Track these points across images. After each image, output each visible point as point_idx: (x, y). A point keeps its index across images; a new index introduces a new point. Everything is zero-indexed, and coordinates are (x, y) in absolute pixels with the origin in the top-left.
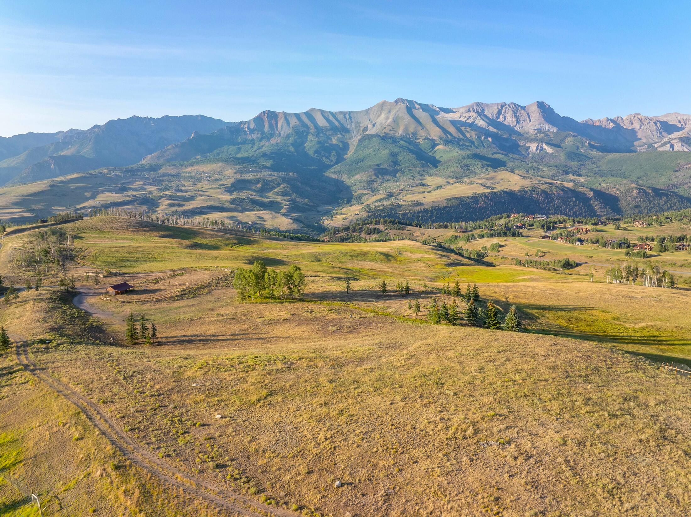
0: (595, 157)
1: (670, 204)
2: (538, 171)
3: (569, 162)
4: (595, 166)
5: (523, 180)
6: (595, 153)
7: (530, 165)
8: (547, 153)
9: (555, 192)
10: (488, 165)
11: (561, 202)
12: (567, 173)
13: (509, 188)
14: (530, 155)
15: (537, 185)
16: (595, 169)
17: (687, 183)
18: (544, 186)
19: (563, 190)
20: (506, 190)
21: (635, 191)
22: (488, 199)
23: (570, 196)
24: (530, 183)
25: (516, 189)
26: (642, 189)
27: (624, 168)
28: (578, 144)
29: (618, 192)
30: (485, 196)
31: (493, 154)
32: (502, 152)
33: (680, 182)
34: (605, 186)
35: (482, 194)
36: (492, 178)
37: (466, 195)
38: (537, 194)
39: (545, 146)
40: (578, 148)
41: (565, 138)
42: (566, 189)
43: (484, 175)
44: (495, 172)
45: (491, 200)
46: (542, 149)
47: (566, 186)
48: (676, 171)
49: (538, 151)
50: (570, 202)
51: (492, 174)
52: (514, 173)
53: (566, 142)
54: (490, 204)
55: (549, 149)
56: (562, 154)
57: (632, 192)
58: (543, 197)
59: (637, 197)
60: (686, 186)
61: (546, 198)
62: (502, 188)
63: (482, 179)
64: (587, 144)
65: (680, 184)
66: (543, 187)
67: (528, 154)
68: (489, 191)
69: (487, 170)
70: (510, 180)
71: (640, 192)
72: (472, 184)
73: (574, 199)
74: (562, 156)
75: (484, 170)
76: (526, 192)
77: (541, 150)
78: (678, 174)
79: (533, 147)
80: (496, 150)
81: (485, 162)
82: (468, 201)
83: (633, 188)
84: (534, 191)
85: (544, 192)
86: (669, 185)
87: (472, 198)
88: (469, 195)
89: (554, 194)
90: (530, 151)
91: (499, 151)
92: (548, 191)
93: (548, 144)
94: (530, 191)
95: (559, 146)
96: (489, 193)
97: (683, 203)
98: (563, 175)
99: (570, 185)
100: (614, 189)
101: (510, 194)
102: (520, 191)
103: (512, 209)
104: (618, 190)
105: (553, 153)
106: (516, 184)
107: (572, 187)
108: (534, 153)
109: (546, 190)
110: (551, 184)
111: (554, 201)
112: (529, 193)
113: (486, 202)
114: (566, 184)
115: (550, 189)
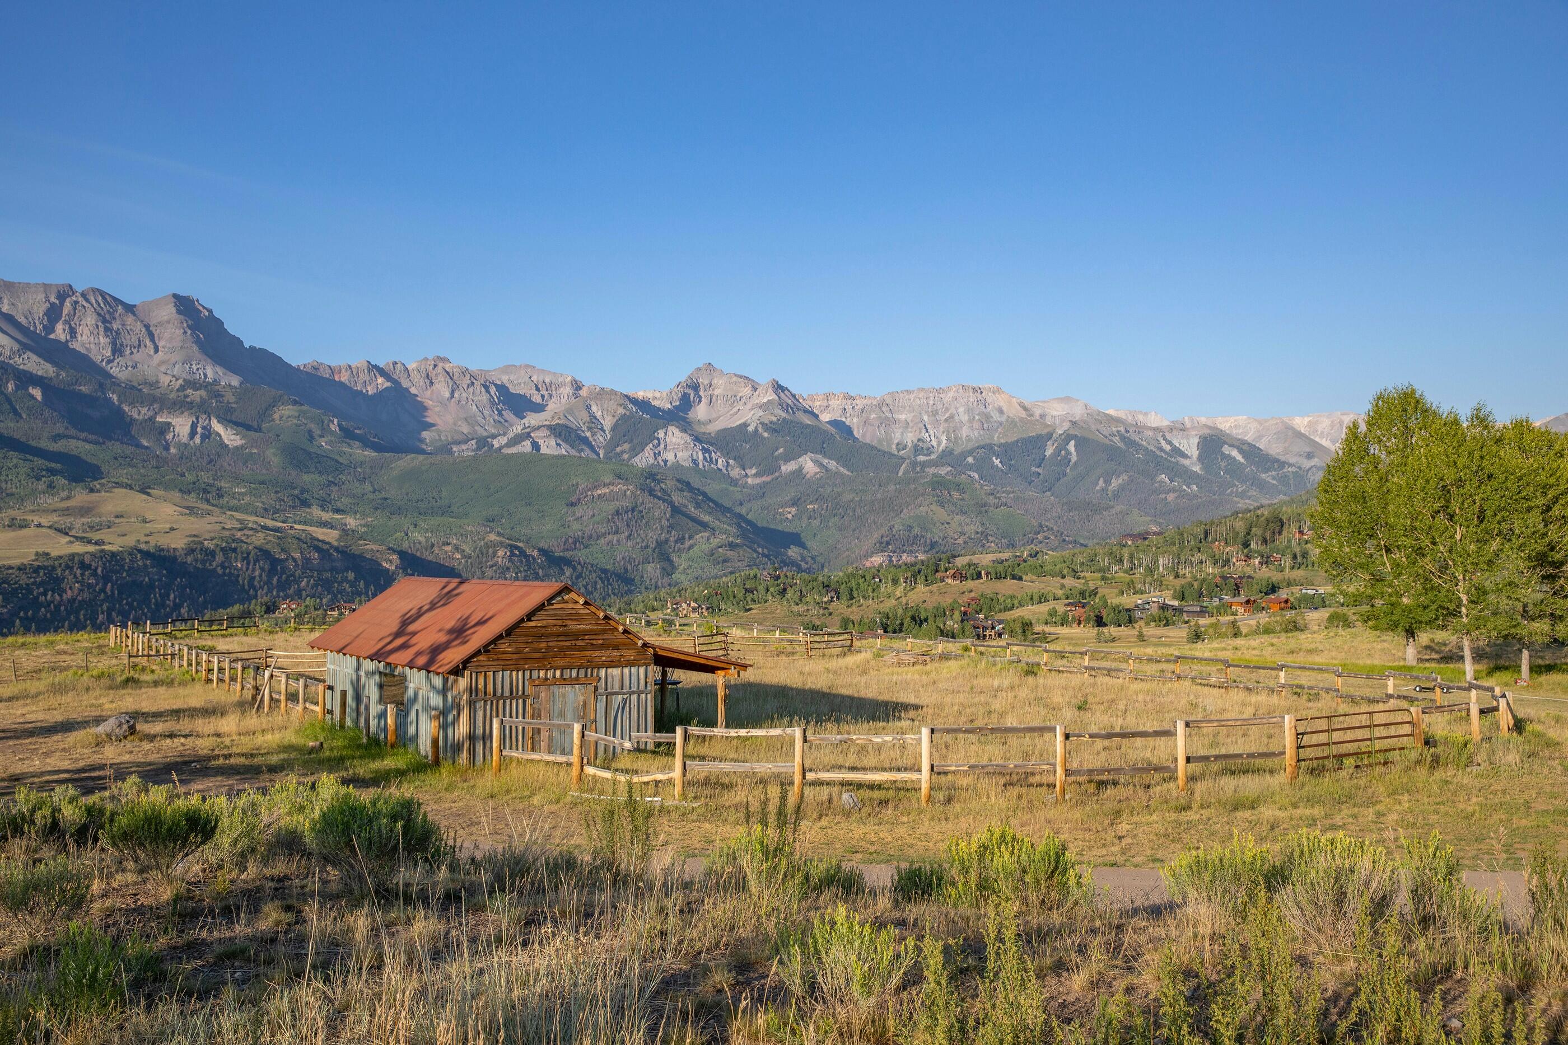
0: (361, 464)
1: (585, 587)
2: (220, 496)
3: (294, 473)
4: (368, 487)
5: (192, 519)
6: (360, 453)
7: (190, 477)
8: (223, 446)
9: (297, 555)
10: (53, 472)
11: (316, 585)
12: (305, 504)
13: (153, 541)
14: (173, 450)
15: (239, 534)
16: (371, 496)
17: (604, 535)
18: (261, 535)
19: (318, 549)
20: (143, 547)
21: (501, 553)
22: (94, 574)
23: (338, 564)
24: (218, 527)
25: (177, 543)
26: (517, 547)
27: (444, 494)
28: (312, 426)
29: (458, 556)
30: (84, 566)
31: (56, 438)
32: (84, 435)
33: (588, 532)
34: (422, 539)
35: (72, 556)
36: (85, 511)
37: (16, 562)
38: (246, 558)
39: (217, 427)
40: (311, 438)
41: (272, 405)
42: (325, 547)
43: (54, 501)
44: (92, 491)
45: (106, 579)
46: (208, 434)
47: (321, 537)
48: (573, 504)
49: (197, 440)
50: (340, 583)
51: (81, 497)
52: (149, 494)
53: (276, 416)
54: (103, 590)
55: (229, 437)
56: (270, 452)
57: (495, 553)
58: (262, 569)
59: (508, 568)
60: (602, 541)
61: (272, 572)
62: (130, 541)
63: (46, 511)
64: (334, 427)
65: (590, 537)
66: (259, 539)
67: (167, 448)
68: (91, 548)
69: (51, 486)
70: (149, 516)
71: (512, 554)
72: (21, 527)
73: (351, 575)
74: (273, 456)
75: (41, 486)
76: (212, 554)
77: (204, 437)
78: (579, 511)
79: (181, 425)
80: (60, 428)
81: (39, 462)
82: (24, 580)
83: (495, 545)
84: (234, 550)
85: (264, 553)
86: (567, 540)
87: (36, 570)
88: (25, 561)
89: (294, 560)
90: (169, 436)
91: (73, 432)
92: (277, 550)
93: (227, 421)
94: (222, 549)
95: (258, 430)
96: (92, 555)
97: (609, 584)
98: (293, 507)
99: (331, 536)
100: (448, 548)
101: (162, 559)
102: (191, 551)
103: (177, 607)
104: (457, 548)
105: (242, 446)
106: (172, 529)
107: (338, 540)
108: (186, 445)
109: (268, 547)
110: (277, 530)
111: (298, 582)
112: (220, 558)
113: (89, 586)
114: (320, 533)
115: (279, 545)
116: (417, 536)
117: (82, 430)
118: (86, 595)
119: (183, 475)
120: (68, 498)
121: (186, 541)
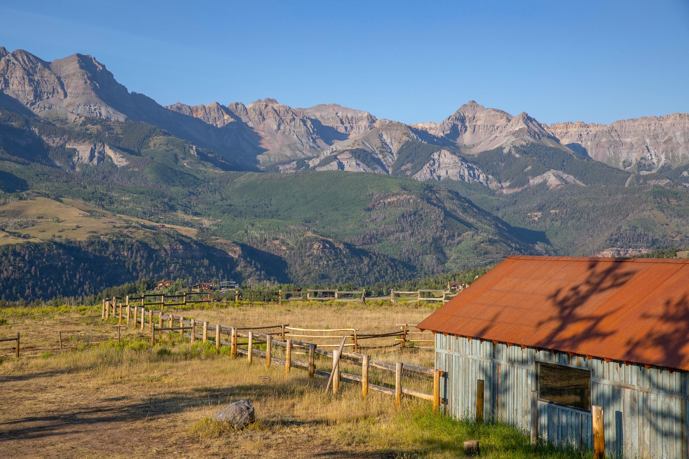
0: (213, 179)
1: (379, 272)
2: (112, 203)
3: (164, 186)
4: (218, 196)
5: (92, 219)
6: (212, 171)
7: (90, 189)
8: (114, 166)
9: (167, 247)
11: (181, 269)
12: (173, 209)
13: (64, 235)
14: (78, 169)
15: (125, 231)
16: (220, 203)
17: (393, 233)
19: (182, 242)
20: (57, 240)
21: (316, 246)
22: (23, 259)
23: (197, 254)
24: (111, 226)
25: (82, 237)
26: (328, 242)
27: (273, 202)
28: (177, 151)
29: (284, 248)
30: (16, 254)
32: (15, 158)
33: (380, 231)
34: (258, 235)
35: (7, 247)
36: (16, 213)
38: (130, 249)
39: (109, 152)
40: (176, 160)
41: (148, 136)
42: (187, 241)
44: (21, 199)
45: (31, 263)
46: (103, 157)
47: (184, 234)
48: (369, 210)
49: (95, 161)
50: (198, 268)
51: (13, 203)
52: (61, 201)
53: (151, 144)
54: (29, 271)
55: (118, 159)
56: (147, 170)
57: (311, 246)
58: (142, 257)
59: (321, 258)
60: (392, 237)
61: (149, 258)
62: (48, 236)
64: (193, 152)
65: (382, 234)
66: (140, 235)
67: (73, 168)
68: (21, 241)
70: (62, 218)
71: (325, 247)
73: (206, 262)
74: (149, 174)
76: (106, 245)
77: (100, 160)
78: (374, 214)
79: (83, 151)
83: (311, 240)
84: (122, 243)
85: (144, 245)
86: (365, 236)
89: (165, 250)
90: (75, 159)
91: (7, 156)
92: (153, 243)
93: (116, 147)
94: (114, 242)
95: (138, 154)
96: (22, 245)
97: (397, 270)
98: (164, 211)
100: (277, 242)
101: (71, 249)
102: (91, 243)
103: (81, 284)
104: (283, 242)
105: (127, 166)
106: (78, 227)
107: (197, 236)
108: (87, 165)
109: (146, 241)
110: (152, 228)
111: (168, 266)
112: (112, 248)
113: (19, 268)
114: (184, 230)
115: (154, 239)
116: (254, 233)
117: (13, 155)
118: (17, 275)
119: (85, 187)
120: (4, 204)
121: (87, 236)
